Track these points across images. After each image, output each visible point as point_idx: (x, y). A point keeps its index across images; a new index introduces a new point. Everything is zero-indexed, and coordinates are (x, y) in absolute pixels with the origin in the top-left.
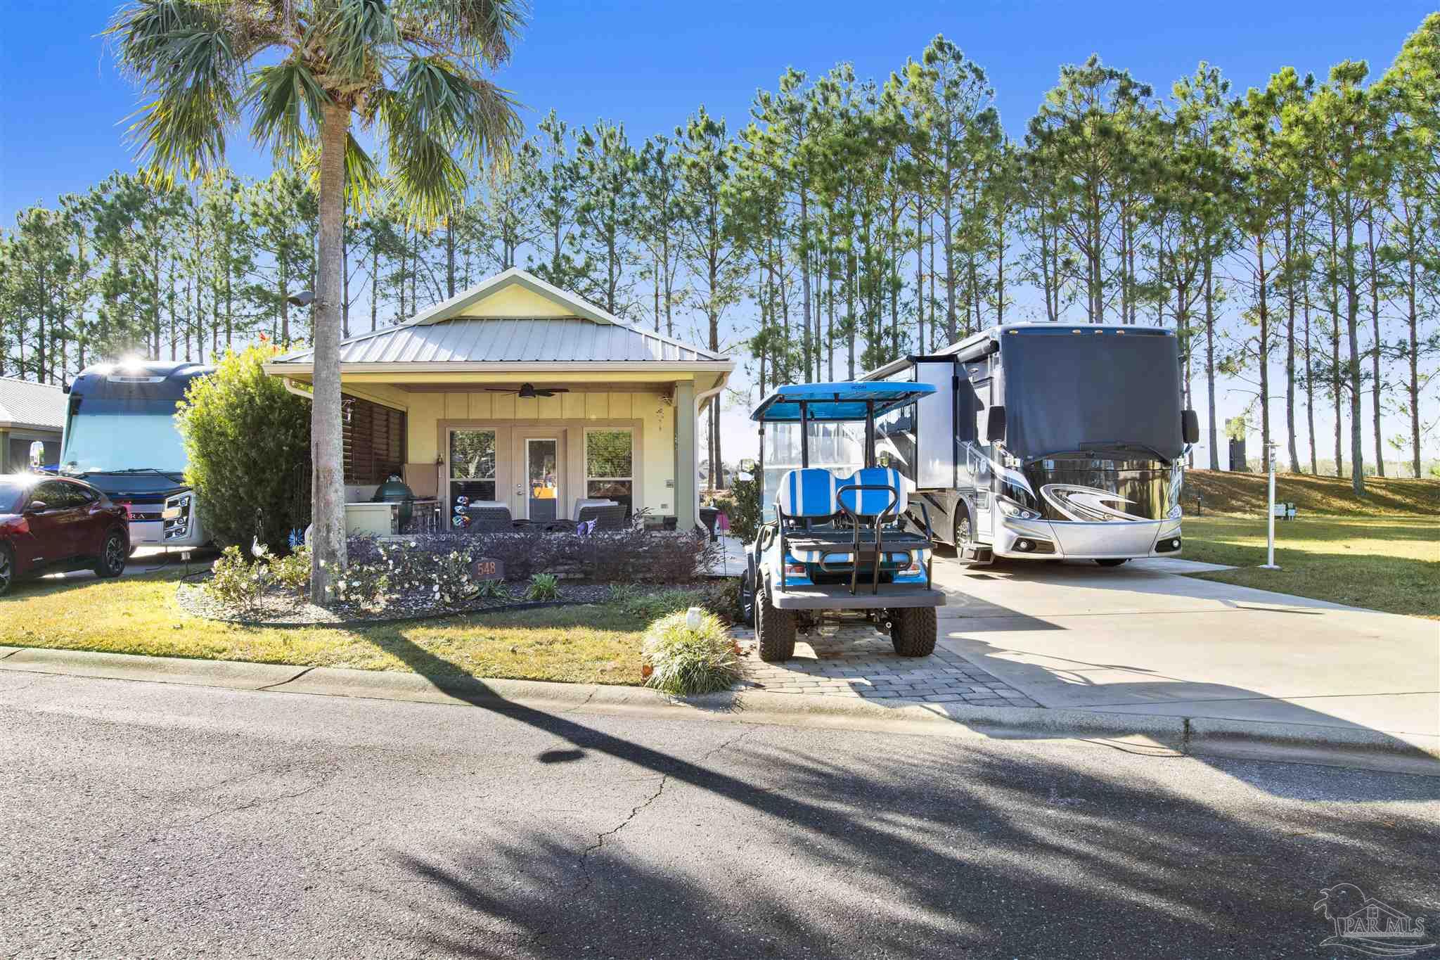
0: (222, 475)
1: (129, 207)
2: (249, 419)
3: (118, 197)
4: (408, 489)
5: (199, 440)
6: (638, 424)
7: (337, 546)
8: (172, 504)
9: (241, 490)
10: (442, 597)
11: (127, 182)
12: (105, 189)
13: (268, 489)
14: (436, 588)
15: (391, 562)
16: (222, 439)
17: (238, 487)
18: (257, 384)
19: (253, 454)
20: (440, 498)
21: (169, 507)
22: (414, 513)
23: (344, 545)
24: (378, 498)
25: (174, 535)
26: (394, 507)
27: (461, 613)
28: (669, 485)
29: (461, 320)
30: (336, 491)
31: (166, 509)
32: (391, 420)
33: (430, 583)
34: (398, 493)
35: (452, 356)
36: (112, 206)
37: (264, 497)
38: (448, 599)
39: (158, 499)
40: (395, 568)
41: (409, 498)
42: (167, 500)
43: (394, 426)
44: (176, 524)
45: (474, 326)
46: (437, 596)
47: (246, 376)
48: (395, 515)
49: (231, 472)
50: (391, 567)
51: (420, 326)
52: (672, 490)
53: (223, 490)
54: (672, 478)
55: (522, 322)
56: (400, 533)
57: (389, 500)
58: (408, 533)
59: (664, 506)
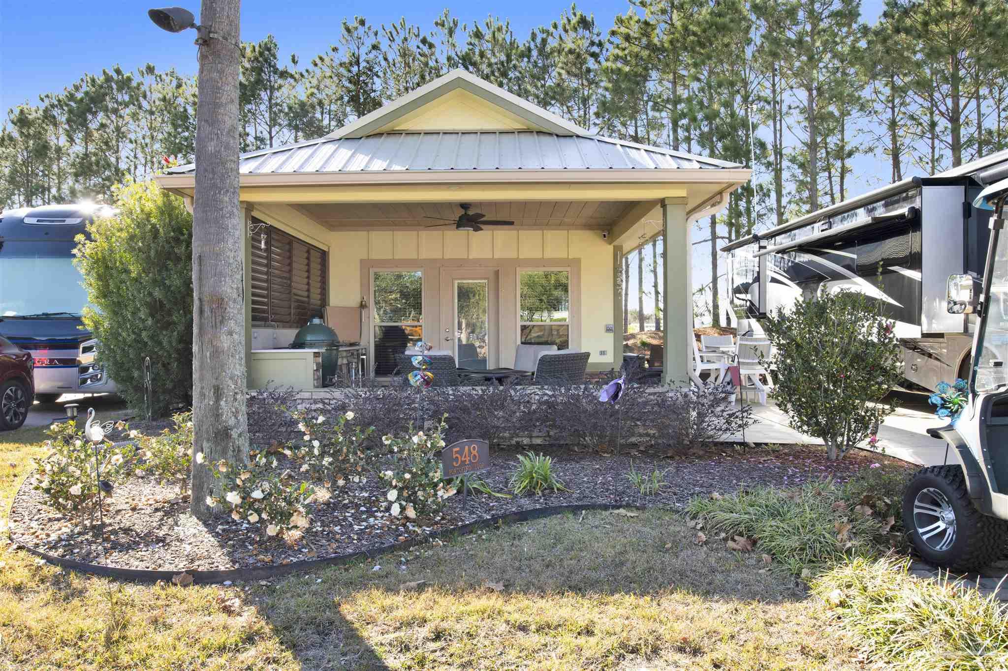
0: (123, 317)
1: (93, 100)
2: (152, 253)
3: (87, 93)
4: (331, 332)
5: (100, 277)
6: (575, 263)
7: (232, 422)
8: (86, 350)
9: (144, 334)
10: (403, 509)
11: (93, 80)
12: (77, 88)
13: (175, 333)
14: (392, 495)
15: (316, 443)
16: (124, 276)
17: (141, 330)
18: (162, 213)
19: (157, 293)
20: (363, 343)
21: (84, 352)
22: (340, 362)
23: (243, 418)
24: (298, 344)
25: (89, 382)
26: (316, 355)
27: (433, 535)
28: (608, 330)
29: (392, 133)
30: (230, 333)
31: (81, 355)
32: (312, 259)
33: (383, 485)
34: (321, 337)
35: (389, 165)
36: (82, 100)
37: (170, 342)
38: (411, 513)
39: (73, 344)
40: (322, 454)
41: (334, 344)
42: (82, 346)
43: (315, 267)
44: (91, 370)
45: (410, 139)
46: (395, 510)
47: (149, 206)
48: (317, 364)
49: (133, 313)
50: (316, 452)
51: (347, 139)
52: (611, 335)
53: (124, 334)
54: (610, 321)
55: (467, 136)
56: (324, 386)
57: (311, 346)
58: (333, 385)
59: (603, 353)
